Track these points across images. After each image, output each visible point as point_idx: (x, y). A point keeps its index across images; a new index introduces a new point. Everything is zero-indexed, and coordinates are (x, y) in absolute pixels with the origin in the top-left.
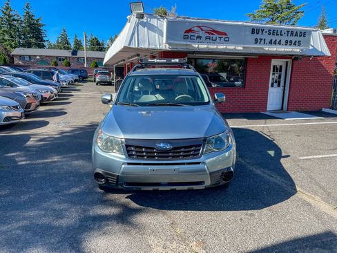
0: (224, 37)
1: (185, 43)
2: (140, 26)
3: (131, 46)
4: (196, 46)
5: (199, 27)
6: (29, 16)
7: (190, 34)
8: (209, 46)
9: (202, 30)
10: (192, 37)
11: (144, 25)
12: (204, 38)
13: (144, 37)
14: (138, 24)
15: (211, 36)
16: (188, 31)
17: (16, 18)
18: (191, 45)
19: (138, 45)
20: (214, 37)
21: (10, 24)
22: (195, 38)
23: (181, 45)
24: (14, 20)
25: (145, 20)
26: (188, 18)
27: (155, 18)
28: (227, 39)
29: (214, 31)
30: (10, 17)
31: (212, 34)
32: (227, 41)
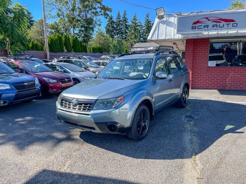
0: (232, 23)
1: (193, 32)
2: (161, 24)
3: (152, 39)
4: (206, 33)
5: (207, 18)
6: (148, 22)
7: (198, 24)
8: (219, 32)
9: (209, 20)
10: (199, 27)
11: (164, 23)
12: (210, 26)
13: (163, 31)
14: (160, 22)
15: (218, 24)
16: (195, 23)
17: (139, 24)
18: (201, 33)
19: (158, 37)
20: (221, 25)
21: (135, 29)
22: (203, 27)
23: (192, 34)
24: (138, 26)
25: (164, 19)
26: (201, 12)
27: (173, 16)
28: (236, 25)
29: (221, 20)
30: (135, 24)
31: (219, 22)
32: (235, 26)
